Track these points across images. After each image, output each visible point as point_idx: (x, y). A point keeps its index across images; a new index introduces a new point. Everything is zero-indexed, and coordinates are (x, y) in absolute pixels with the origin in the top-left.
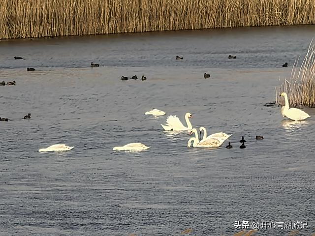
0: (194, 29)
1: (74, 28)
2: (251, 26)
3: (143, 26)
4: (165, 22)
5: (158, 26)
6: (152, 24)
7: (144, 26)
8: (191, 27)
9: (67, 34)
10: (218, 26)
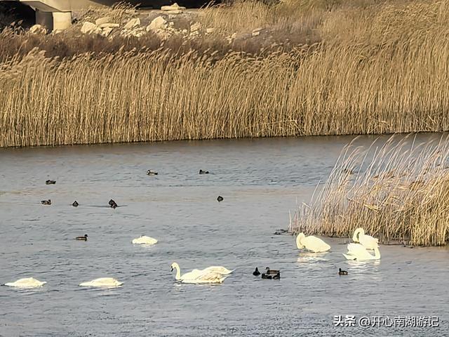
0: (192, 140)
1: (46, 136)
2: (261, 136)
3: (130, 136)
4: (157, 130)
5: (148, 135)
6: (141, 133)
7: (132, 136)
8: (188, 136)
9: (39, 144)
10: (221, 137)
